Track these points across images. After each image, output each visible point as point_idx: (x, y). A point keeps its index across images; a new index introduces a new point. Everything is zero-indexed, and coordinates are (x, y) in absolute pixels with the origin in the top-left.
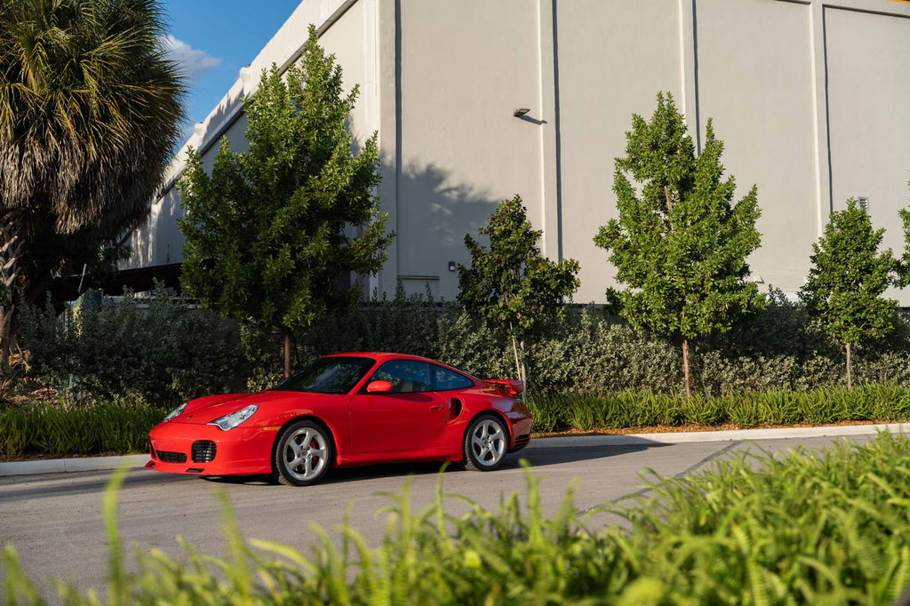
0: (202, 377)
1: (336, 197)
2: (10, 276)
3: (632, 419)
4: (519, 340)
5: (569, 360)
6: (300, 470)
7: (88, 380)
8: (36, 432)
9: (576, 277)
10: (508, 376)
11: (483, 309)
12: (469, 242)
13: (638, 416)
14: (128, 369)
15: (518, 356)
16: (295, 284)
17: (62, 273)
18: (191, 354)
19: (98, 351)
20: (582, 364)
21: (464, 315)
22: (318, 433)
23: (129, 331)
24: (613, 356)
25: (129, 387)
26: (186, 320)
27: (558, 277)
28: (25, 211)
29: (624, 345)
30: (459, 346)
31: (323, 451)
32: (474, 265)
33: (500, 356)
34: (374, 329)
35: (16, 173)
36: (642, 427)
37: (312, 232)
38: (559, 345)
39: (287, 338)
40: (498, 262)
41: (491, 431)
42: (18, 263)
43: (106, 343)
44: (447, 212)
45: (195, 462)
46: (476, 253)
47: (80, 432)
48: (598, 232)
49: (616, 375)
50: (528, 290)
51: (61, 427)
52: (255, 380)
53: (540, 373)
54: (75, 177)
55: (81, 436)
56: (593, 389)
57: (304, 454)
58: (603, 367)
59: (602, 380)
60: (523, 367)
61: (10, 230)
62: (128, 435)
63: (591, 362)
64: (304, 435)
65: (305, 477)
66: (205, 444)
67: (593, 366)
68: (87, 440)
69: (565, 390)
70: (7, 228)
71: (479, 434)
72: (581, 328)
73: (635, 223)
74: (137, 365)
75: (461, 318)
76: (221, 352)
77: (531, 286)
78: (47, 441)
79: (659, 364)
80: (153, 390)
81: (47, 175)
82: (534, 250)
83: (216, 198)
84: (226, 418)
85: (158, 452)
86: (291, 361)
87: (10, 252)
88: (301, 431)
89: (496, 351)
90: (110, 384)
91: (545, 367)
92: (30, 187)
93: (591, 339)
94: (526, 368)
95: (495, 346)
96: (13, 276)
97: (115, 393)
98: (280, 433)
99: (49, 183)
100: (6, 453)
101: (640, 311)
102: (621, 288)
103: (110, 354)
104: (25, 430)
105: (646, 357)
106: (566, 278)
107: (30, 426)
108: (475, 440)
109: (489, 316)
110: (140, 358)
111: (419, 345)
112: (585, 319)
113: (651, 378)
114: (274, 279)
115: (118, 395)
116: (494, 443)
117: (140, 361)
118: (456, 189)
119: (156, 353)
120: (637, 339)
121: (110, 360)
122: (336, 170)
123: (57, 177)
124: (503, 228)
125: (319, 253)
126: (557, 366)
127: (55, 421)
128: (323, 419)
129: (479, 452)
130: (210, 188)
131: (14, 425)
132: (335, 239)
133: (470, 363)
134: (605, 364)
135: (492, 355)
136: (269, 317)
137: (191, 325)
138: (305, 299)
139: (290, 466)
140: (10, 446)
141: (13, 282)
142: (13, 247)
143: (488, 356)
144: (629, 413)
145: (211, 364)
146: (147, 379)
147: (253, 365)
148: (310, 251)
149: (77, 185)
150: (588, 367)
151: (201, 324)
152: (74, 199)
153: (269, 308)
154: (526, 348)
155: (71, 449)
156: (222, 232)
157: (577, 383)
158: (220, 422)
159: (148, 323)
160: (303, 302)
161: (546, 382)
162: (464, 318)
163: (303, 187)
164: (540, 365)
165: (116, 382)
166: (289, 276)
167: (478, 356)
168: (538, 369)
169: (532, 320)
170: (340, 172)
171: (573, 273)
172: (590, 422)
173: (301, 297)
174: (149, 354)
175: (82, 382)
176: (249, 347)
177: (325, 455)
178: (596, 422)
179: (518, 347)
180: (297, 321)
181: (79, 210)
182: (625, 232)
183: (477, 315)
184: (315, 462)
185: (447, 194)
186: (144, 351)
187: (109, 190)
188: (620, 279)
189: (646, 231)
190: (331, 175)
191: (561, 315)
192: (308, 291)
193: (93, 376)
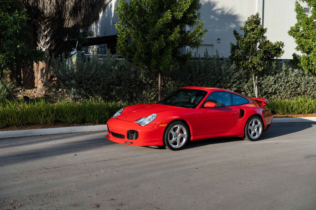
0: (125, 89)
1: (183, 14)
2: (48, 44)
3: (303, 110)
4: (255, 75)
5: (276, 84)
6: (175, 143)
7: (79, 90)
8: (59, 114)
9: (283, 49)
10: (250, 90)
11: (241, 62)
12: (235, 33)
13: (306, 109)
14: (95, 86)
15: (255, 82)
16: (165, 52)
17: (67, 39)
18: (120, 80)
19: (83, 79)
20: (281, 86)
21: (234, 65)
22: (183, 127)
23: (96, 71)
24: (294, 82)
25: (96, 93)
26: (119, 66)
27: (275, 49)
28: (52, 18)
29: (299, 78)
30: (230, 78)
31: (185, 134)
32: (237, 43)
33: (247, 82)
34: (195, 70)
35: (49, 2)
36: (307, 114)
37: (172, 30)
38: (272, 78)
39: (159, 74)
40: (249, 43)
41: (256, 123)
42: (51, 39)
43: (87, 75)
44: (217, 19)
45: (128, 139)
46: (238, 38)
47: (77, 114)
48: (289, 29)
49: (295, 91)
50: (262, 55)
51: (69, 112)
52: (146, 91)
53: (263, 89)
54: (72, 4)
55: (77, 116)
56: (285, 96)
57: (177, 136)
58: (290, 87)
59: (289, 93)
60: (256, 87)
61: (48, 26)
62: (96, 116)
63: (285, 85)
64: (177, 128)
65: (177, 146)
66: (133, 132)
67: (285, 87)
68: (80, 118)
69: (273, 97)
70: (46, 25)
71: (251, 125)
72: (281, 71)
73: (307, 26)
74: (99, 85)
75: (232, 66)
76: (133, 79)
77: (263, 53)
78: (64, 118)
79: (313, 86)
80: (105, 95)
81: (62, 3)
82: (264, 37)
83: (131, 14)
84: (142, 120)
85: (111, 132)
86: (161, 83)
87: (48, 35)
88: (176, 126)
89: (245, 80)
90: (88, 92)
91: (265, 87)
92: (55, 8)
93: (285, 76)
94: (258, 87)
95: (245, 78)
96: (49, 44)
97: (90, 96)
98: (167, 127)
99: (62, 7)
100: (47, 123)
101: (309, 64)
102: (300, 53)
103: (88, 80)
104: (54, 114)
105: (308, 83)
106: (278, 49)
107: (57, 112)
108: (250, 127)
109: (244, 65)
110: (100, 82)
111: (214, 77)
112: (284, 67)
113: (309, 92)
114: (156, 50)
115: (91, 97)
116: (257, 128)
117: (100, 83)
118: (220, 9)
119: (107, 80)
120: (305, 75)
121: (88, 82)
122: (183, 2)
123: (66, 4)
124: (251, 27)
125: (175, 40)
126: (270, 87)
127: (67, 110)
128: (185, 120)
129: (251, 133)
130: (129, 10)
131: (50, 112)
132: (182, 32)
133: (235, 85)
134: (291, 86)
135: (244, 82)
136: (153, 66)
137: (121, 68)
138: (169, 59)
139: (171, 142)
140: (49, 121)
141: (49, 47)
142: (49, 32)
143: (242, 82)
144: (302, 108)
146: (103, 90)
147: (145, 84)
148: (172, 38)
149: (73, 8)
150: (283, 87)
151: (125, 67)
152: (72, 14)
153: (154, 62)
154: (258, 80)
155: (73, 122)
156: (134, 28)
157: (278, 94)
158: (140, 121)
159: (103, 67)
160: (169, 61)
161: (266, 93)
162: (233, 66)
163: (169, 10)
164: (263, 86)
165: (91, 91)
166: (162, 49)
167: (238, 82)
168: (262, 88)
169: (263, 68)
170: (185, 3)
171: (281, 48)
172: (285, 112)
173: (168, 59)
174: (104, 80)
175: (77, 91)
176: (144, 78)
177: (186, 136)
178: (288, 111)
179: (255, 79)
180: (165, 68)
181: (74, 18)
182: (301, 29)
183: (238, 65)
184: (181, 139)
185: (217, 12)
186: (102, 79)
187: (86, 10)
188: (297, 49)
189: (312, 29)
190: (181, 5)
191: (274, 65)
192: (171, 56)
193: (82, 89)
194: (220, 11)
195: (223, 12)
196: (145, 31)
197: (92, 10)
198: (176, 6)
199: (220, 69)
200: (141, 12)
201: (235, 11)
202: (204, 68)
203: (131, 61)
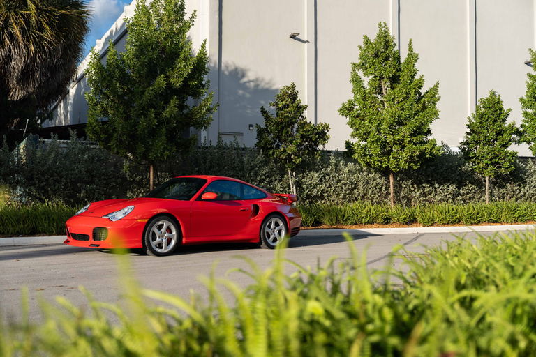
0: (99, 189)
1: (182, 81)
3: (359, 220)
4: (292, 171)
5: (322, 184)
6: (160, 246)
7: (29, 190)
9: (328, 134)
10: (286, 192)
11: (271, 152)
12: (263, 111)
13: (363, 218)
14: (54, 184)
15: (292, 181)
16: (156, 134)
17: (15, 127)
18: (92, 175)
19: (35, 172)
20: (330, 186)
21: (261, 155)
22: (171, 224)
23: (55, 161)
24: (348, 182)
25: (55, 194)
26: (90, 155)
27: (317, 133)
29: (355, 175)
31: (174, 235)
32: (266, 125)
33: (280, 180)
34: (205, 163)
36: (365, 224)
37: (167, 102)
38: (317, 175)
39: (152, 167)
40: (281, 124)
41: (277, 224)
43: (40, 168)
44: (248, 95)
45: (94, 240)
46: (267, 118)
47: (23, 221)
48: (341, 107)
49: (350, 193)
50: (299, 141)
51: (12, 219)
52: (132, 192)
53: (304, 191)
54: (21, 65)
55: (24, 224)
56: (336, 201)
57: (163, 236)
58: (342, 188)
59: (341, 196)
60: (294, 187)
62: (53, 224)
63: (335, 185)
64: (163, 225)
65: (163, 250)
66: (101, 230)
67: (336, 187)
68: (28, 226)
69: (319, 202)
71: (269, 227)
72: (329, 165)
73: (363, 102)
74: (59, 182)
75: (258, 157)
76: (112, 174)
77: (301, 139)
78: (3, 227)
79: (375, 187)
80: (69, 197)
82: (302, 117)
83: (109, 80)
84: (114, 214)
85: (72, 234)
86: (154, 181)
88: (160, 223)
89: (278, 177)
90: (43, 193)
91: (307, 188)
93: (335, 171)
94: (296, 188)
95: (278, 174)
97: (46, 198)
98: (148, 224)
99: (5, 69)
101: (365, 155)
102: (354, 141)
103: (43, 174)
105: (368, 183)
106: (322, 134)
108: (267, 230)
109: (275, 156)
110: (61, 177)
112: (332, 160)
113: (370, 195)
114: (144, 131)
115: (48, 200)
116: (279, 232)
117: (61, 179)
118: (253, 81)
119: (71, 174)
120: (363, 172)
121: (43, 178)
122: (182, 65)
123: (10, 65)
124: (284, 103)
125: (171, 116)
126: (314, 187)
127: (8, 215)
128: (175, 216)
129: (269, 237)
130: (105, 74)
132: (181, 107)
133: (262, 184)
134: (344, 187)
135: (276, 180)
136: (140, 154)
137: (93, 158)
138: (163, 143)
139: (154, 244)
143: (273, 180)
144: (357, 216)
145: (105, 182)
146: (65, 190)
147: (131, 183)
148: (166, 114)
149: (22, 70)
150: (333, 188)
151: (99, 158)
152: (20, 79)
153: (141, 148)
154: (296, 176)
155: (18, 232)
156: (112, 101)
157: (326, 198)
158: (110, 216)
159: (66, 156)
160: (162, 145)
161: (308, 197)
162: (261, 157)
163: (162, 75)
164: (304, 186)
165: (46, 192)
166: (153, 128)
167: (267, 180)
168: (303, 189)
169: (301, 159)
170: (185, 66)
171: (326, 131)
172: (334, 221)
173: (161, 142)
174: (67, 175)
175: (25, 191)
176: (128, 172)
177: (175, 237)
178: (338, 221)
179: (292, 175)
180: (158, 156)
181: (24, 86)
182: (357, 107)
183: (267, 156)
184: (169, 241)
185: (248, 84)
186: (64, 173)
187: (42, 74)
188: (353, 136)
189: (370, 107)
190: (179, 68)
191: (318, 156)
192: (164, 138)
193: (32, 188)
194: (252, 84)
195: (257, 86)
196: (128, 105)
197: (52, 75)
198: (172, 69)
199: (241, 161)
200: (124, 79)
201: (274, 84)
202: (218, 160)
203: (109, 148)
